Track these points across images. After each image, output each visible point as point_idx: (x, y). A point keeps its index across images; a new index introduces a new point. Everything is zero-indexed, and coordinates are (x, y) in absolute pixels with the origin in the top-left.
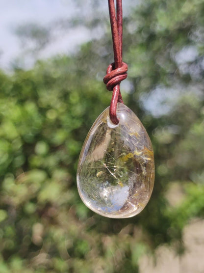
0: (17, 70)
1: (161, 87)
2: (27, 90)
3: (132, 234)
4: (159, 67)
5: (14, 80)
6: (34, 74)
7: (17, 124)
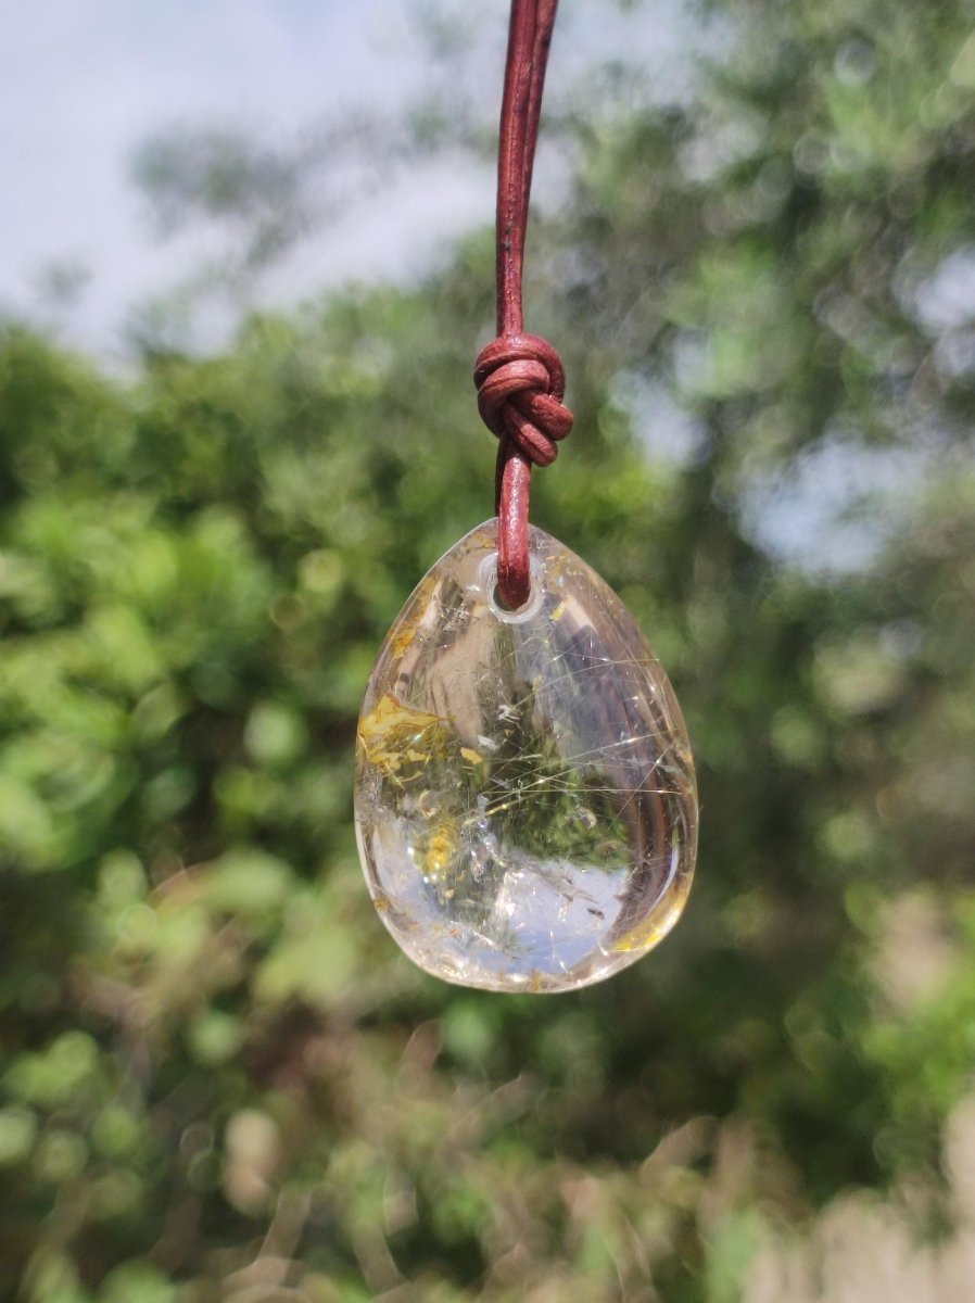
0: (158, 359)
1: (844, 440)
2: (204, 450)
3: (704, 1164)
4: (838, 346)
5: (142, 406)
6: (233, 380)
7: (157, 621)
